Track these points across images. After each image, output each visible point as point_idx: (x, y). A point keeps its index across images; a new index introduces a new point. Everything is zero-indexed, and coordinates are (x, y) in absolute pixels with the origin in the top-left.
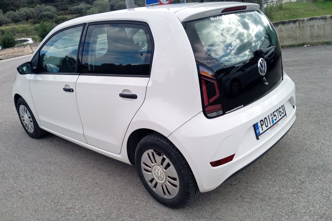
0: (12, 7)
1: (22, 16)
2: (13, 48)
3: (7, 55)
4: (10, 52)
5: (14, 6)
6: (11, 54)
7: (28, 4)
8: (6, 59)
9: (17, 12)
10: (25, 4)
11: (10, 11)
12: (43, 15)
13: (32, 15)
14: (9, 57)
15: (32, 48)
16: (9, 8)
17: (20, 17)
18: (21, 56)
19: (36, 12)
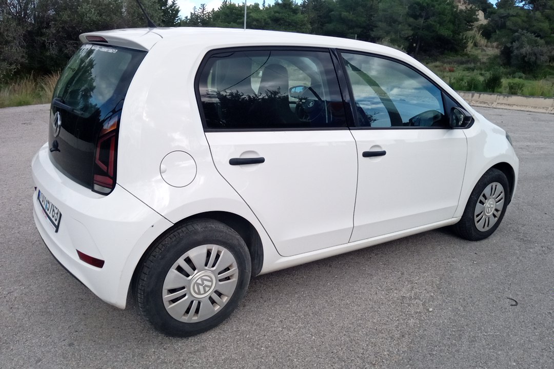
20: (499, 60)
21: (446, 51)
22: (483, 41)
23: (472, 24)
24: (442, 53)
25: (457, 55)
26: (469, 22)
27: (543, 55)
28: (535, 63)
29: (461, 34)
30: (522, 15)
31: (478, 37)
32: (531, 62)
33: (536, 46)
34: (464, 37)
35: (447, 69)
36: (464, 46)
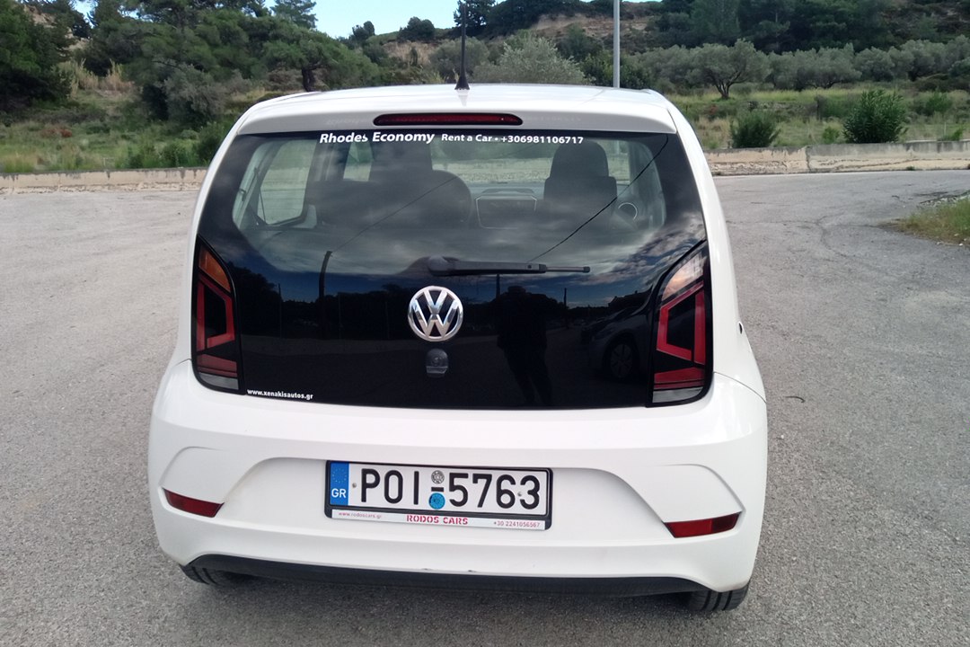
0: (891, 37)
1: (900, 63)
2: (760, 151)
3: (739, 165)
4: (747, 161)
5: (897, 35)
6: (749, 166)
7: (938, 31)
8: (731, 175)
9: (892, 50)
10: (931, 30)
11: (874, 49)
12: (962, 66)
13: (934, 66)
14: (740, 172)
15: (812, 157)
16: (879, 38)
17: (894, 65)
18: (773, 174)
19: (947, 58)
20: (138, 111)
21: (34, 101)
22: (92, 80)
23: (65, 49)
24: (29, 105)
25: (58, 105)
26: (59, 46)
27: (216, 99)
28: (209, 112)
29: (54, 68)
30: (163, 33)
31: (81, 71)
32: (202, 111)
33: (203, 84)
34: (60, 71)
35: (58, 132)
36: (65, 90)
